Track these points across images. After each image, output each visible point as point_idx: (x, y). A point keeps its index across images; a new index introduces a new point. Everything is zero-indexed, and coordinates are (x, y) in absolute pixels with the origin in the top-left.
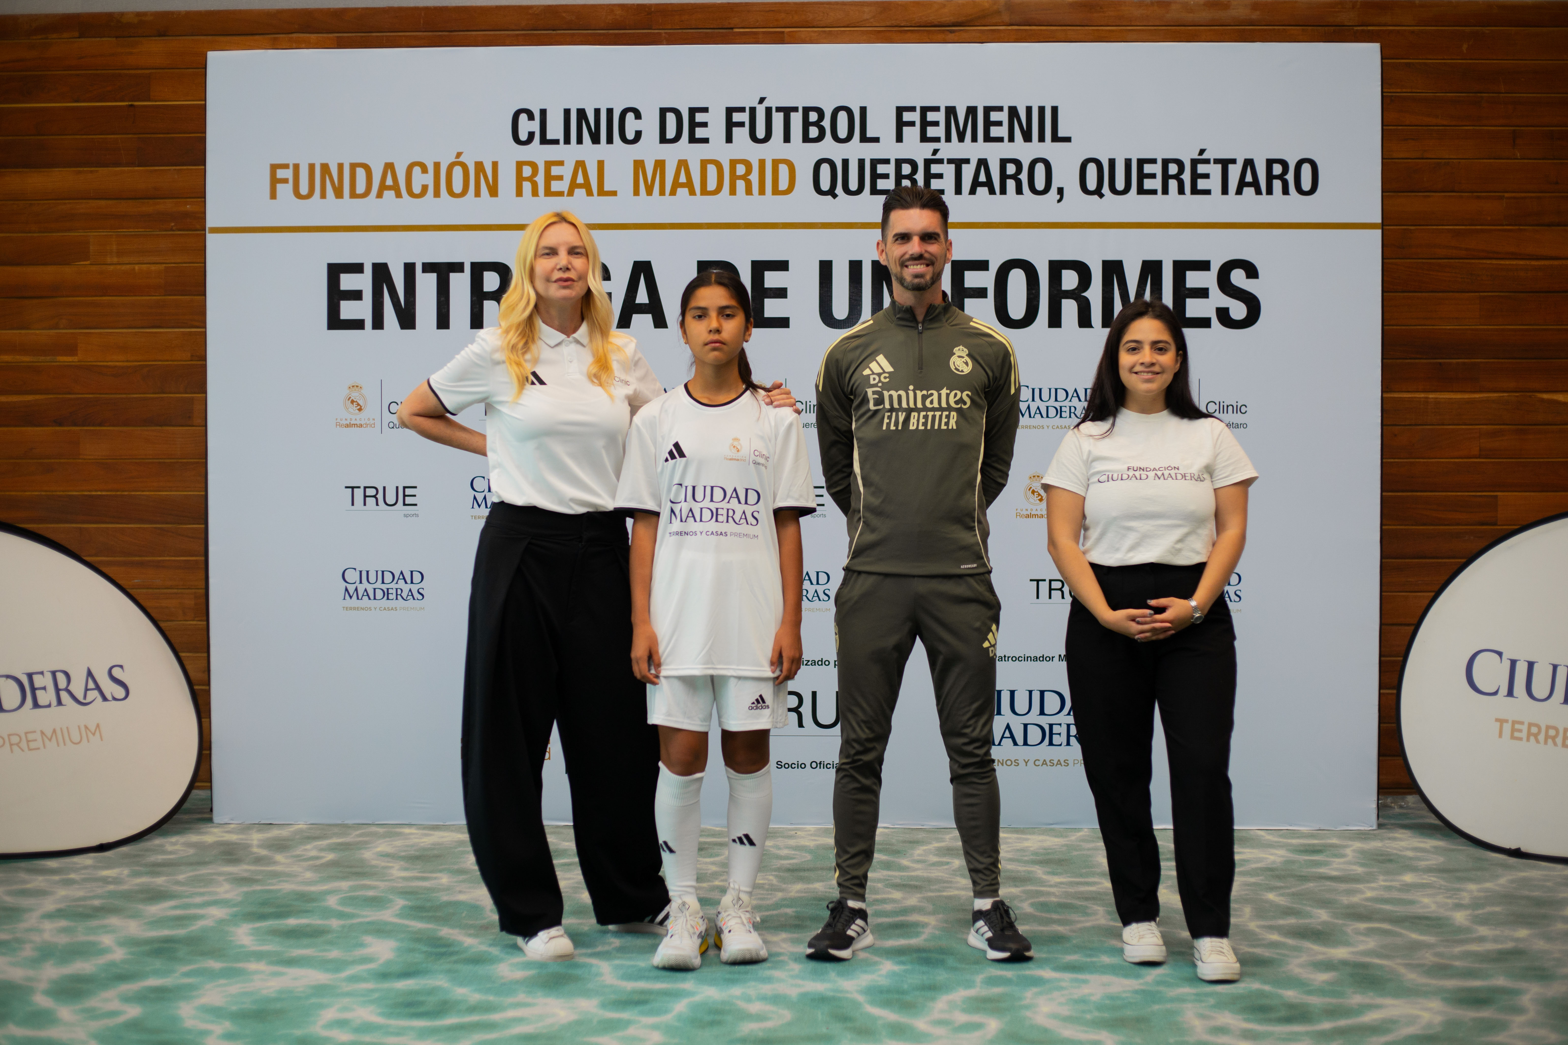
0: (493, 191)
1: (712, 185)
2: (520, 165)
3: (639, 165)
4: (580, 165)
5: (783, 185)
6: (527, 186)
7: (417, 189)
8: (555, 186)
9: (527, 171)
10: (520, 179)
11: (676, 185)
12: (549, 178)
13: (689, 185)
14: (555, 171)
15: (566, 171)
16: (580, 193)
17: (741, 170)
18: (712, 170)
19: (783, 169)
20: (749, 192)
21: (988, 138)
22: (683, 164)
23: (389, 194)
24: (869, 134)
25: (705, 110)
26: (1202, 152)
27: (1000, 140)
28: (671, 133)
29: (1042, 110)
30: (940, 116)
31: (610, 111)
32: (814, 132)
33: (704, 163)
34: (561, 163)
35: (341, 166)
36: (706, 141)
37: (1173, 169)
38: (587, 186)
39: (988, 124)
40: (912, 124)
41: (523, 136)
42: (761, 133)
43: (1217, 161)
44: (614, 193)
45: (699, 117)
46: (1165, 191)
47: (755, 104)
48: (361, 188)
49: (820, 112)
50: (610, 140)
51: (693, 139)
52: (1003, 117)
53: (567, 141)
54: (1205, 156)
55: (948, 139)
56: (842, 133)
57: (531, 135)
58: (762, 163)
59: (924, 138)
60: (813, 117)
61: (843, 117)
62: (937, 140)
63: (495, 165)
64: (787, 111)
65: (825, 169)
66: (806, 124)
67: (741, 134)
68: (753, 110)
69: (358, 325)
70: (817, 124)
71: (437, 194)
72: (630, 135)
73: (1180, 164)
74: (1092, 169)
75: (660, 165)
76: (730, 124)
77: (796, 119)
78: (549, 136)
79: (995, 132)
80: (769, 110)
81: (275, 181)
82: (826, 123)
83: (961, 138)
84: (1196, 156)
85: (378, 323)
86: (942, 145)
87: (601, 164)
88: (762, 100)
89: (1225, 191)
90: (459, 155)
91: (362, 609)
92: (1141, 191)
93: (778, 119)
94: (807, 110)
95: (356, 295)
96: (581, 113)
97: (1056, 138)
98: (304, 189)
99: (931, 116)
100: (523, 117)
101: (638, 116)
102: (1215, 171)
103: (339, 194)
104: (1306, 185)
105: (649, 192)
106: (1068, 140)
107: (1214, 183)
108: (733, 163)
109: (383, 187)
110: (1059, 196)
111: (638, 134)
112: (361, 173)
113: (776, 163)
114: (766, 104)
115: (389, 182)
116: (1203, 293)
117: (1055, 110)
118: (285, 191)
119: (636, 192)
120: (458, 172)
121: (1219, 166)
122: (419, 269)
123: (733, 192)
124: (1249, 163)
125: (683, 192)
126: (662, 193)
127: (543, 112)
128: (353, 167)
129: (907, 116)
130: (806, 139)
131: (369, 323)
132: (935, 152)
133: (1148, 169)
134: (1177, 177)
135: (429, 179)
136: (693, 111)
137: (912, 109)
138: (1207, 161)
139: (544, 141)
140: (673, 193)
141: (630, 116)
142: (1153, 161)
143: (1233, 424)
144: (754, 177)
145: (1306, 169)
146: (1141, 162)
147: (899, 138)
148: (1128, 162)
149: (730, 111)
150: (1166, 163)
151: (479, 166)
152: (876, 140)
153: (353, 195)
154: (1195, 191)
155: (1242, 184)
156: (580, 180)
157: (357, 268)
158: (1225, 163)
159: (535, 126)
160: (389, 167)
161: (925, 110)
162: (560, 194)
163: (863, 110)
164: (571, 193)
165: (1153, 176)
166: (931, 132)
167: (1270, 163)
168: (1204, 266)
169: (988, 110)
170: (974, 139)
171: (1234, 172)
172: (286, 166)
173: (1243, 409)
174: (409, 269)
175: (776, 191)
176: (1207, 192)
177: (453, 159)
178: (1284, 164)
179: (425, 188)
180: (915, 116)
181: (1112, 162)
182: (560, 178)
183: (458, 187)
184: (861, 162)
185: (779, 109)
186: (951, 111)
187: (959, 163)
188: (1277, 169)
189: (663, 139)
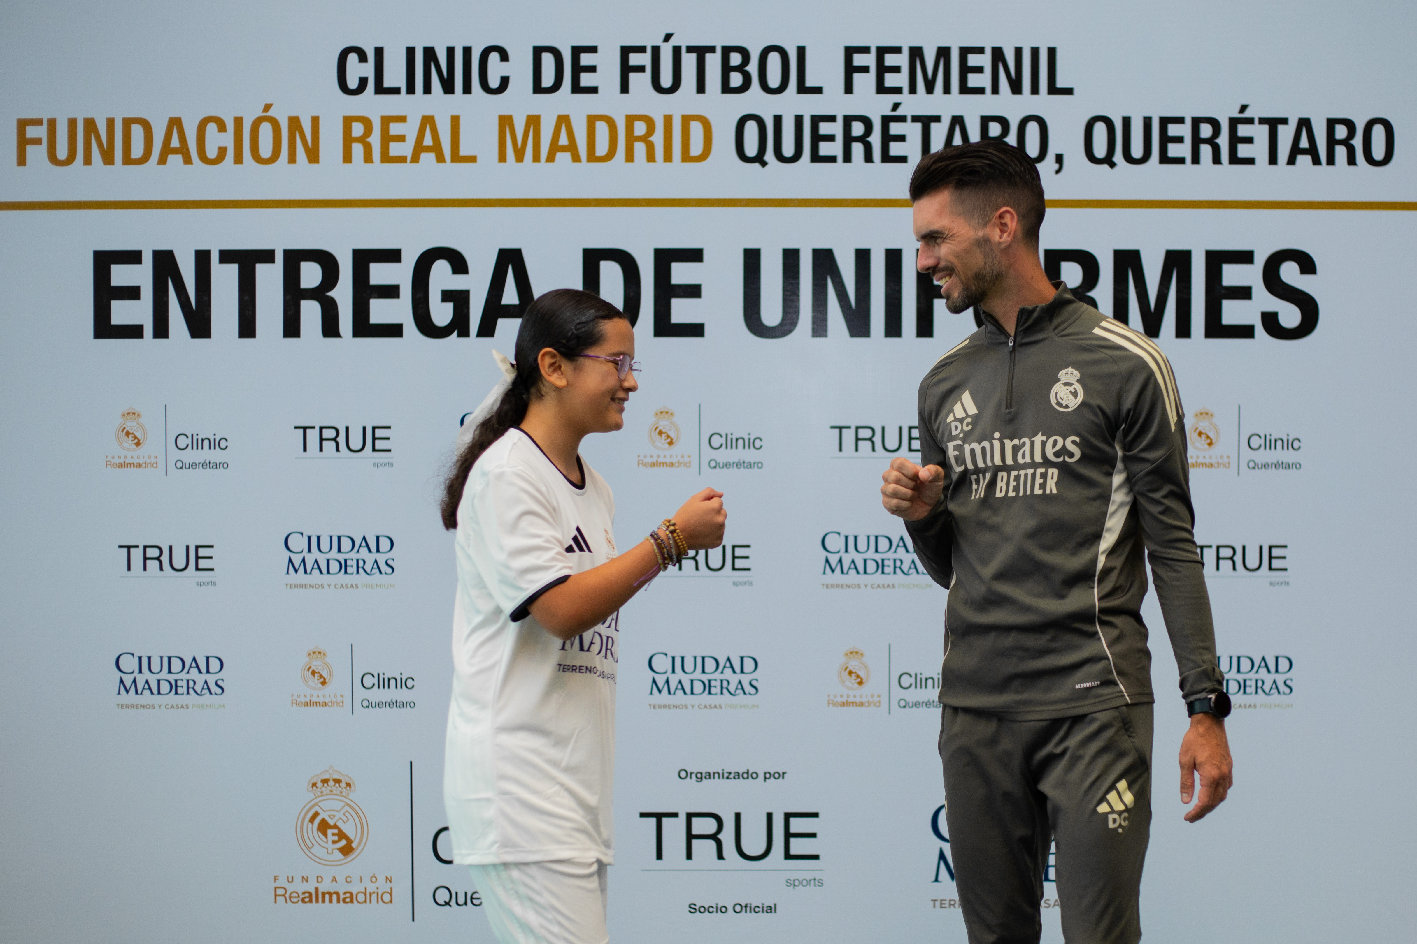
0: (313, 156)
1: (602, 148)
2: (348, 121)
3: (505, 122)
4: (428, 121)
5: (696, 148)
6: (357, 149)
7: (212, 153)
8: (395, 149)
9: (357, 130)
10: (348, 140)
11: (555, 148)
12: (387, 139)
13: (572, 148)
14: (395, 129)
15: (410, 130)
16: (428, 158)
17: (640, 129)
18: (602, 129)
19: (696, 129)
20: (651, 157)
21: (964, 89)
22: (563, 121)
23: (175, 160)
24: (809, 83)
25: (593, 50)
26: (1243, 108)
27: (981, 91)
28: (548, 79)
29: (1035, 52)
30: (902, 60)
31: (467, 51)
32: (736, 79)
33: (592, 120)
34: (402, 119)
35: (110, 123)
36: (594, 90)
37: (1206, 130)
38: (437, 149)
39: (965, 70)
40: (865, 69)
41: (353, 83)
42: (666, 81)
43: (1263, 121)
44: (472, 159)
45: (585, 59)
46: (1196, 159)
47: (658, 42)
48: (137, 151)
49: (745, 54)
50: (467, 89)
51: (577, 88)
52: (985, 60)
53: (411, 89)
54: (1247, 114)
55: (913, 90)
56: (774, 80)
57: (363, 82)
58: (668, 120)
59: (881, 89)
60: (736, 59)
61: (774, 60)
62: (898, 90)
63: (315, 121)
64: (701, 52)
65: (751, 129)
66: (727, 69)
67: (640, 81)
68: (656, 51)
69: (135, 332)
70: (740, 68)
71: (238, 159)
72: (494, 83)
73: (1215, 124)
74: (1100, 130)
75: (533, 122)
76: (626, 70)
77: (713, 63)
78: (387, 83)
79: (974, 80)
80: (677, 51)
81: (23, 142)
82: (753, 68)
83: (930, 88)
84: (1236, 114)
85: (161, 330)
86: (904, 98)
87: (455, 121)
88: (668, 37)
89: (1273, 160)
90: (267, 107)
91: (143, 706)
92: (1165, 159)
93: (689, 61)
94: (727, 51)
95: (132, 293)
96: (430, 53)
97: (1053, 90)
98: (62, 153)
99: (890, 60)
100: (353, 58)
101: (504, 57)
102: (1260, 133)
103: (108, 159)
104: (1378, 152)
105: (520, 157)
106: (1069, 91)
107: (1259, 150)
108: (631, 120)
109: (167, 151)
110: (1057, 166)
111: (505, 82)
112: (137, 132)
113: (687, 120)
114: (674, 42)
115: (175, 143)
116: (1244, 293)
117: (1052, 52)
118: (36, 154)
119: (502, 158)
120: (266, 130)
121: (1266, 128)
122: (215, 258)
123: (630, 157)
124: (1305, 123)
125: (563, 158)
126: (536, 158)
127: (379, 52)
128: (128, 123)
129: (858, 60)
130: (726, 88)
131: (148, 330)
132: (896, 106)
133: (1173, 130)
134: (1211, 141)
135: (227, 139)
136: (577, 51)
137: (866, 50)
138: (1250, 121)
139: (380, 89)
140: (551, 158)
141: (494, 57)
142: (1180, 120)
143: (1282, 463)
144: (658, 139)
145: (1378, 132)
146: (1165, 121)
147: (849, 89)
148: (1147, 122)
149: (626, 51)
150: (1196, 122)
151: (295, 123)
152: (818, 90)
153: (128, 160)
154: (1235, 159)
155: (1295, 151)
156: (428, 141)
157: (133, 257)
158: (1273, 124)
159: (368, 70)
160: (175, 123)
161: (882, 51)
162: (402, 159)
163: (801, 51)
164: (415, 159)
165: (1180, 140)
166: (891, 80)
167: (1331, 123)
168: (1245, 257)
169: (965, 52)
170: (947, 90)
171: (1286, 135)
172: (38, 122)
173: (1296, 444)
174: (202, 258)
175: (686, 157)
176: (1251, 161)
177: (260, 113)
178: (1350, 125)
179: (222, 152)
180: (869, 60)
181: (1127, 122)
182: (401, 138)
183: (266, 150)
184: (799, 120)
185: (690, 49)
186: (916, 53)
187: (926, 121)
188: (1341, 132)
189: (538, 88)
